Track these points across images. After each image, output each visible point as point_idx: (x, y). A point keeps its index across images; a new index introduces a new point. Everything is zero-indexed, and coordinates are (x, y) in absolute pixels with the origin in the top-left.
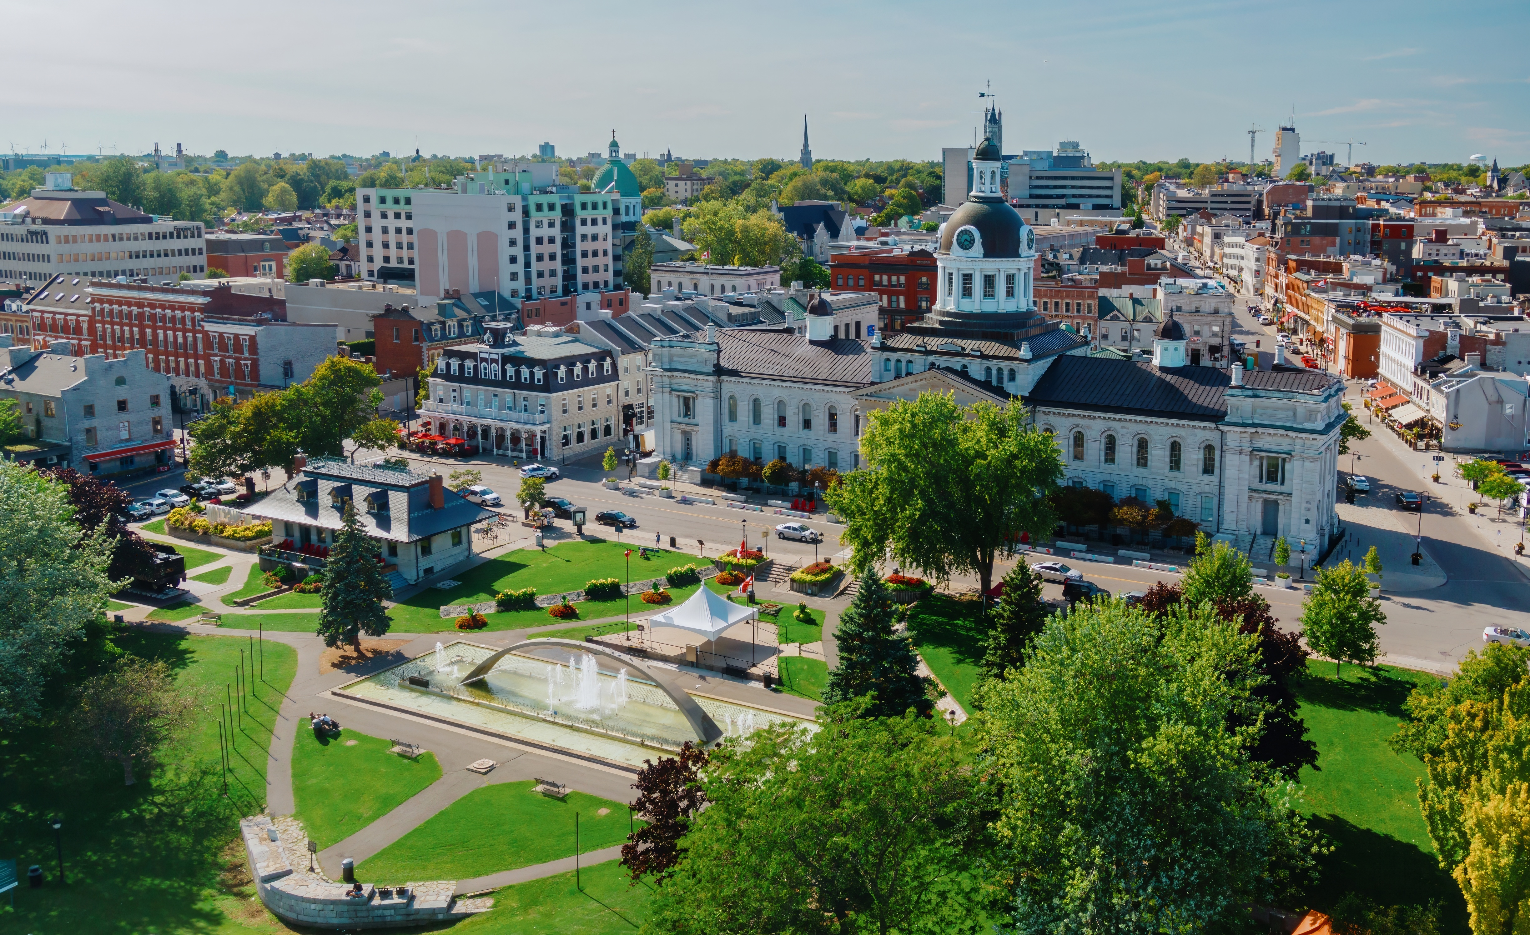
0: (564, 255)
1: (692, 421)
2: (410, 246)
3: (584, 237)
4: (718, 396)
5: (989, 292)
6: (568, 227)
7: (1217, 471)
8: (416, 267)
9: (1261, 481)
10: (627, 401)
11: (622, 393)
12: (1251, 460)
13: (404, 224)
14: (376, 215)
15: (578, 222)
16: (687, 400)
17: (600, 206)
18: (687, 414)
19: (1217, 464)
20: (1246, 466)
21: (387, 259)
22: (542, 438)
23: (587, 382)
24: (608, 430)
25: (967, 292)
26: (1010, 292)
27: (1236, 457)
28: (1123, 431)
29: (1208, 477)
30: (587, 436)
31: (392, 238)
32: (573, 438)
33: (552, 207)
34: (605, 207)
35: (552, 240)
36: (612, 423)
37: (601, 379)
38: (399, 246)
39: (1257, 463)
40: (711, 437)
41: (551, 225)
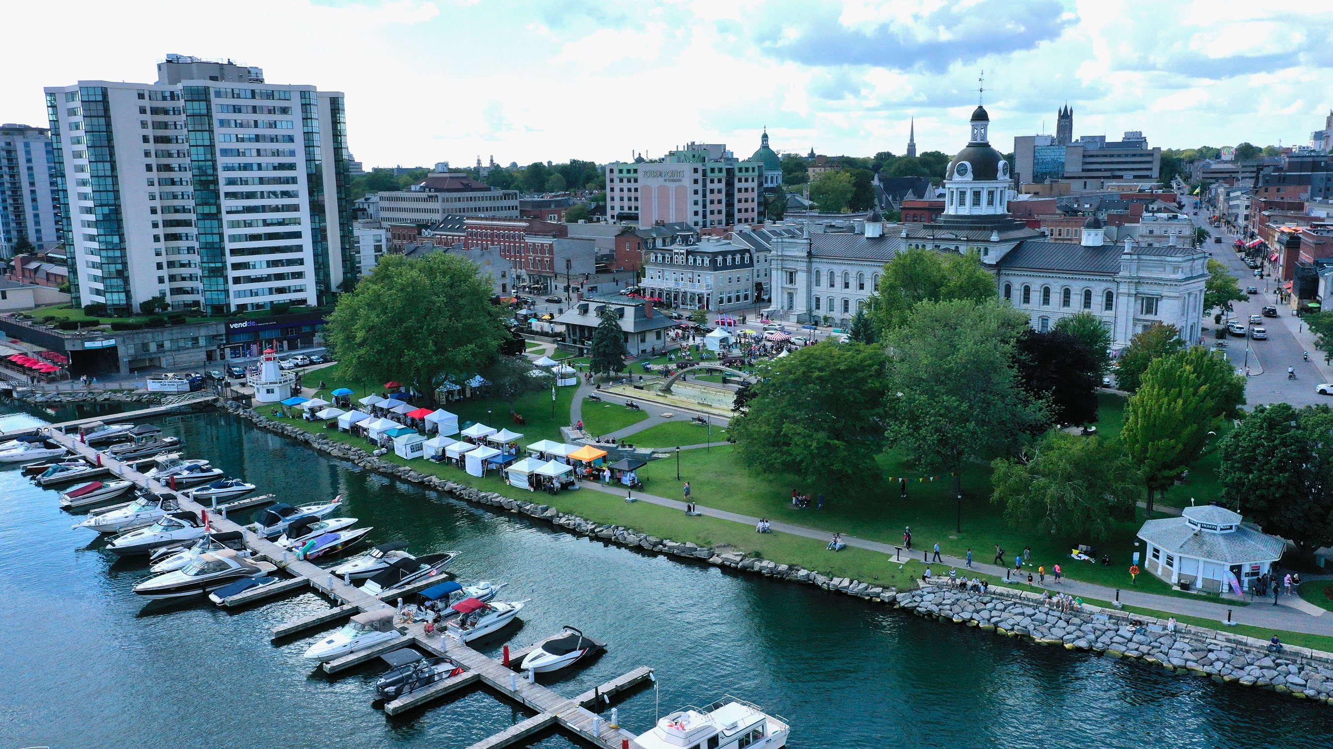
0: (727, 201)
1: (794, 287)
2: (636, 199)
3: (740, 190)
4: (809, 271)
5: (977, 202)
6: (730, 184)
7: (1114, 308)
8: (639, 212)
9: (1142, 313)
10: (758, 280)
11: (755, 275)
12: (1136, 300)
13: (633, 185)
14: (617, 181)
15: (736, 181)
16: (791, 274)
17: (751, 170)
18: (791, 282)
19: (1114, 303)
20: (1132, 304)
21: (622, 208)
22: (708, 299)
23: (734, 266)
24: (746, 297)
25: (962, 203)
26: (991, 203)
27: (1126, 298)
28: (1055, 285)
29: (1108, 312)
30: (733, 299)
31: (626, 194)
32: (725, 300)
33: (720, 170)
34: (753, 171)
35: (720, 191)
36: (749, 292)
37: (743, 265)
38: (630, 199)
39: (1140, 302)
40: (804, 295)
41: (720, 181)
